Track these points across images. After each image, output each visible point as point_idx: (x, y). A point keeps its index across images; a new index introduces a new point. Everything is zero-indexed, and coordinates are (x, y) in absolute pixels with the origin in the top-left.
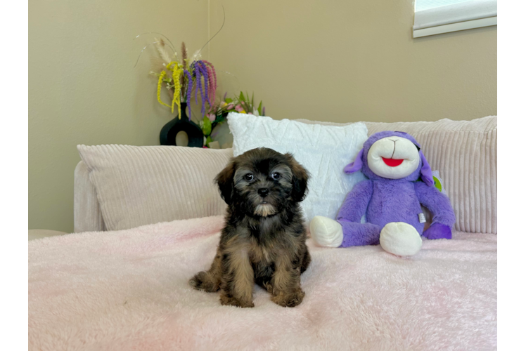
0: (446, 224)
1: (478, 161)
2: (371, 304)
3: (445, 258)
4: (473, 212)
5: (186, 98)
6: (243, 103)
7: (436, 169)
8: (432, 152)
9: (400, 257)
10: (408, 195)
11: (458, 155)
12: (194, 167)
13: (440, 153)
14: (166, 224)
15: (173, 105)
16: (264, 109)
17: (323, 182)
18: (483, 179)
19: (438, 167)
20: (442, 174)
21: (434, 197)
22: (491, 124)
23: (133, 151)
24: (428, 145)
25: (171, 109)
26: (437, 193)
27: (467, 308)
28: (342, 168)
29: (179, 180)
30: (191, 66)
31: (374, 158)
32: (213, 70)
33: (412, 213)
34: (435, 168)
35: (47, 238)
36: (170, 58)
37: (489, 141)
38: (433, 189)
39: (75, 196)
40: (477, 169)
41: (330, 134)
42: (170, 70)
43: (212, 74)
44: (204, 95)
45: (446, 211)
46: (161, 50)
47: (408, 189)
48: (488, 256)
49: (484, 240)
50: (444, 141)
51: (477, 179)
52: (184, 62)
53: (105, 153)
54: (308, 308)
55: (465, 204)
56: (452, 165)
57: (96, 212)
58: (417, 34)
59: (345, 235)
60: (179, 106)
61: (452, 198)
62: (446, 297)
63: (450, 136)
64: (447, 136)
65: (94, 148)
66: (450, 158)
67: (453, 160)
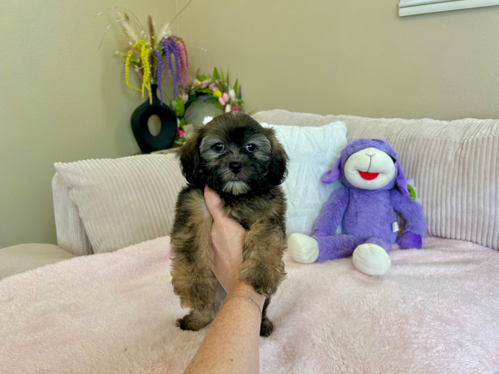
0: (417, 233)
1: (451, 172)
2: (340, 335)
3: (412, 273)
4: (444, 220)
5: (156, 79)
6: (217, 81)
7: (412, 178)
8: (408, 159)
9: (371, 276)
10: (383, 206)
11: (433, 164)
12: (172, 179)
13: (416, 160)
14: (149, 242)
15: (143, 89)
16: (240, 88)
17: (301, 193)
18: (455, 190)
19: (414, 175)
20: (417, 183)
21: (408, 206)
22: (468, 132)
23: (111, 167)
24: (405, 150)
25: (140, 93)
26: (410, 201)
27: (423, 338)
28: (319, 176)
29: (159, 196)
30: (160, 44)
31: (350, 171)
32: (184, 46)
33: (386, 223)
34: (410, 175)
35: (40, 268)
36: (137, 36)
37: (463, 152)
38: (407, 198)
39: (55, 207)
40: (450, 180)
41: (308, 139)
42: (138, 50)
43: (183, 52)
44: (175, 72)
45: (419, 221)
46: (126, 25)
47: (384, 199)
48: (452, 269)
49: (452, 249)
50: (421, 148)
51: (449, 190)
52: (153, 41)
53: (83, 170)
54: (285, 340)
55: (436, 213)
56: (427, 174)
57: (79, 227)
58: (403, 12)
59: (321, 251)
60: (149, 89)
61: (425, 206)
62: (405, 326)
63: (427, 143)
64: (425, 143)
65: (71, 166)
66: (426, 167)
67: (428, 169)
